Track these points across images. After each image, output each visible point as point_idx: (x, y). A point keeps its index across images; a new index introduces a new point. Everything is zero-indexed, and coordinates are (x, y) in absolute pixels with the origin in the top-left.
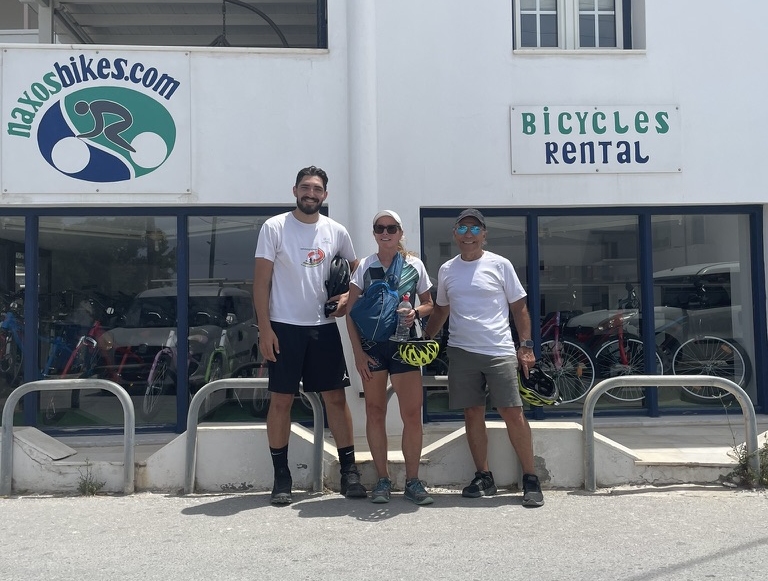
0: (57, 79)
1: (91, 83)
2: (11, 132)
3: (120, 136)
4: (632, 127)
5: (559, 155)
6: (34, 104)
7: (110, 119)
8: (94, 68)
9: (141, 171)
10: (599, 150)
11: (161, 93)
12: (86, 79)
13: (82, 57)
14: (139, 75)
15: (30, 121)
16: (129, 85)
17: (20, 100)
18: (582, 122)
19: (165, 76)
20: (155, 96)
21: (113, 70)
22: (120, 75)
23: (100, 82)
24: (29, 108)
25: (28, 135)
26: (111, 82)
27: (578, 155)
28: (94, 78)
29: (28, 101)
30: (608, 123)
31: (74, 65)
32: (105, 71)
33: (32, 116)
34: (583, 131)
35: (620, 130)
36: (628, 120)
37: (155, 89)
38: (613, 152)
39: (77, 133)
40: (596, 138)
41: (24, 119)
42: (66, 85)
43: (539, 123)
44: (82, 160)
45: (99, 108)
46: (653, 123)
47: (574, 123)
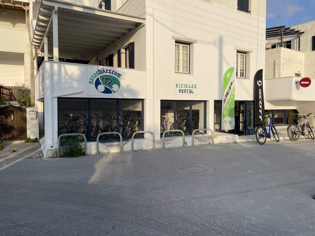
0: (98, 73)
1: (105, 74)
2: (90, 83)
3: (110, 85)
4: (191, 87)
5: (181, 91)
6: (94, 77)
7: (109, 81)
8: (105, 71)
9: (114, 92)
10: (187, 91)
11: (118, 77)
12: (104, 73)
13: (103, 68)
14: (114, 73)
15: (93, 81)
16: (112, 75)
17: (91, 77)
18: (184, 86)
19: (118, 73)
20: (116, 77)
21: (109, 71)
22: (110, 73)
23: (106, 74)
24: (93, 78)
25: (93, 84)
26: (108, 74)
27: (184, 91)
28: (105, 73)
29: (93, 77)
30: (188, 86)
31: (101, 70)
32: (107, 72)
33: (94, 80)
34: (184, 88)
35: (190, 88)
36: (191, 86)
37: (117, 76)
38: (189, 91)
39: (102, 84)
40: (186, 89)
41: (92, 81)
42: (100, 74)
43: (178, 86)
44: (103, 89)
45: (106, 79)
46: (194, 87)
47: (183, 86)
